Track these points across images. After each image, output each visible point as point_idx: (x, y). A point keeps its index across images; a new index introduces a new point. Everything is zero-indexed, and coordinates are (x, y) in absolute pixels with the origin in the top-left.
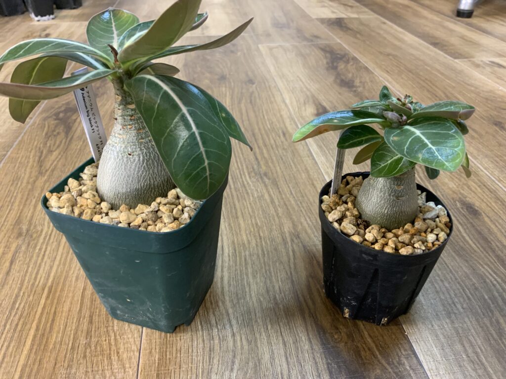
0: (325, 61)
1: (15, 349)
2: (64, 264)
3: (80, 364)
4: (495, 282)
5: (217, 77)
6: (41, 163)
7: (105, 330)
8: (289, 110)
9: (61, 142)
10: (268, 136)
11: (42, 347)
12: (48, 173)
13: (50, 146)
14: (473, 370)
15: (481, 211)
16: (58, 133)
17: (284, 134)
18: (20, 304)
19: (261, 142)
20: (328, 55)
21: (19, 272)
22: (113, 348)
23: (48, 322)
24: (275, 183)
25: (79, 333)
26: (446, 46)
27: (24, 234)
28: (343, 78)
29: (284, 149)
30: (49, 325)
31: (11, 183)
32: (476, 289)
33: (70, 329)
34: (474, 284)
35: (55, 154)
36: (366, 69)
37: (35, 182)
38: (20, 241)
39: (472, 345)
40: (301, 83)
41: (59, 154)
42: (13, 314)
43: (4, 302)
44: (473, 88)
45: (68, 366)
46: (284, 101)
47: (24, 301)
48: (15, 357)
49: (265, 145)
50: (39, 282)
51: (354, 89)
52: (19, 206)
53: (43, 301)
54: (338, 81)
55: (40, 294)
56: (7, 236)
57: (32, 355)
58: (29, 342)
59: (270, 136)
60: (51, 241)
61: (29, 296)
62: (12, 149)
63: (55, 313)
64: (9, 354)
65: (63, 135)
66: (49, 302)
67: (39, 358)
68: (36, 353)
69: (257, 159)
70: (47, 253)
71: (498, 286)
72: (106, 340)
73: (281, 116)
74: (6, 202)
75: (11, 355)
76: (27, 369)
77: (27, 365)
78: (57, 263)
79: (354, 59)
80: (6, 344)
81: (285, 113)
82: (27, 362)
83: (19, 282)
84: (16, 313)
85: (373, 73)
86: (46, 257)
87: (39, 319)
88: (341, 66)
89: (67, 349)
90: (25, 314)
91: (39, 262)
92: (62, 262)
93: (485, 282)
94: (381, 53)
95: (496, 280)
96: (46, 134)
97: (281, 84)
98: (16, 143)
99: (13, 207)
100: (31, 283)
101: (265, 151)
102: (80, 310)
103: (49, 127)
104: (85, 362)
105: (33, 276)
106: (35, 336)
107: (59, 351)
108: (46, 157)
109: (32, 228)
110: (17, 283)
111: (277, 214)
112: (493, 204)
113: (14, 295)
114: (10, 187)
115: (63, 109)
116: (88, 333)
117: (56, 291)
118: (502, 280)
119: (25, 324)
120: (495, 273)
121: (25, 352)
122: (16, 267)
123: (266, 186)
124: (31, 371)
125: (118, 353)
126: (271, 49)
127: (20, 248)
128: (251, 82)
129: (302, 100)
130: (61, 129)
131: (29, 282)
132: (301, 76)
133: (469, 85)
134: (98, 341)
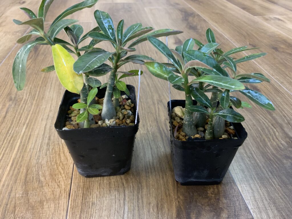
0: (181, 16)
1: (9, 151)
2: (35, 113)
3: (44, 158)
4: (265, 122)
7: (57, 143)
11: (24, 151)
14: (249, 161)
15: (260, 90)
18: (11, 131)
20: (183, 13)
21: (10, 117)
22: (61, 150)
23: (26, 139)
25: (43, 144)
26: (250, 9)
27: (13, 99)
28: (191, 25)
30: (27, 141)
31: (5, 75)
32: (254, 125)
33: (38, 142)
34: (253, 123)
36: (204, 20)
38: (11, 103)
39: (249, 150)
42: (8, 136)
43: (3, 130)
44: (263, 31)
45: (37, 159)
47: (14, 130)
48: (9, 155)
50: (22, 121)
52: (10, 86)
53: (24, 130)
55: (22, 127)
56: (4, 100)
57: (19, 154)
58: (16, 148)
60: (28, 103)
61: (16, 128)
62: (5, 59)
63: (30, 135)
64: (6, 154)
66: (27, 130)
67: (22, 155)
68: (20, 153)
70: (26, 108)
71: (266, 124)
72: (57, 147)
74: (3, 84)
75: (7, 154)
76: (16, 160)
77: (16, 158)
78: (31, 112)
79: (198, 15)
80: (4, 149)
82: (16, 157)
83: (11, 121)
84: (9, 136)
85: (208, 23)
86: (25, 110)
87: (22, 138)
88: (190, 19)
89: (37, 151)
90: (14, 136)
91: (21, 112)
92: (34, 112)
93: (260, 122)
94: (213, 13)
95: (265, 121)
99: (7, 87)
100: (17, 122)
102: (44, 134)
104: (46, 157)
105: (18, 119)
106: (20, 146)
107: (33, 152)
109: (17, 96)
110: (10, 122)
111: (151, 91)
112: (268, 87)
113: (8, 127)
114: (5, 77)
116: (48, 144)
117: (30, 126)
118: (269, 121)
119: (14, 140)
120: (265, 118)
121: (15, 152)
122: (9, 115)
124: (18, 161)
125: (64, 153)
126: (151, 10)
127: (11, 106)
131: (16, 121)
133: (261, 29)
134: (53, 148)
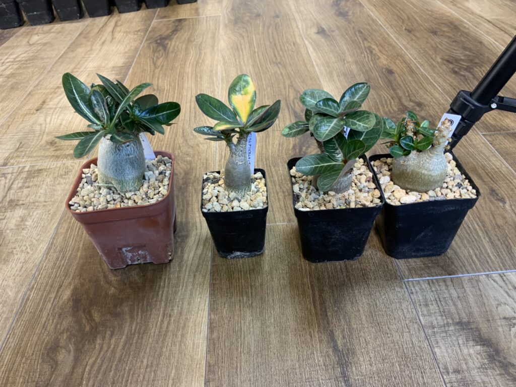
5: (254, 15)
6: (155, 64)
8: (300, 31)
9: (163, 54)
10: (284, 45)
12: (160, 68)
13: (157, 56)
16: (160, 50)
17: (294, 44)
19: (279, 48)
24: (284, 67)
29: (292, 51)
35: (161, 59)
37: (154, 71)
40: (311, 15)
41: (163, 59)
46: (297, 26)
49: (282, 50)
51: (347, 17)
54: (337, 13)
59: (285, 45)
65: (162, 51)
69: (275, 56)
73: (294, 35)
81: (297, 34)
96: (153, 51)
97: (297, 17)
98: (137, 56)
101: (281, 53)
103: (153, 47)
108: (156, 60)
115: (159, 38)
123: (279, 68)
128: (277, 16)
129: (309, 25)
130: (161, 48)
132: (312, 11)
